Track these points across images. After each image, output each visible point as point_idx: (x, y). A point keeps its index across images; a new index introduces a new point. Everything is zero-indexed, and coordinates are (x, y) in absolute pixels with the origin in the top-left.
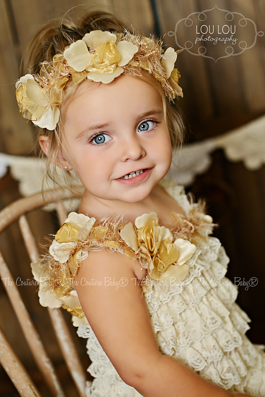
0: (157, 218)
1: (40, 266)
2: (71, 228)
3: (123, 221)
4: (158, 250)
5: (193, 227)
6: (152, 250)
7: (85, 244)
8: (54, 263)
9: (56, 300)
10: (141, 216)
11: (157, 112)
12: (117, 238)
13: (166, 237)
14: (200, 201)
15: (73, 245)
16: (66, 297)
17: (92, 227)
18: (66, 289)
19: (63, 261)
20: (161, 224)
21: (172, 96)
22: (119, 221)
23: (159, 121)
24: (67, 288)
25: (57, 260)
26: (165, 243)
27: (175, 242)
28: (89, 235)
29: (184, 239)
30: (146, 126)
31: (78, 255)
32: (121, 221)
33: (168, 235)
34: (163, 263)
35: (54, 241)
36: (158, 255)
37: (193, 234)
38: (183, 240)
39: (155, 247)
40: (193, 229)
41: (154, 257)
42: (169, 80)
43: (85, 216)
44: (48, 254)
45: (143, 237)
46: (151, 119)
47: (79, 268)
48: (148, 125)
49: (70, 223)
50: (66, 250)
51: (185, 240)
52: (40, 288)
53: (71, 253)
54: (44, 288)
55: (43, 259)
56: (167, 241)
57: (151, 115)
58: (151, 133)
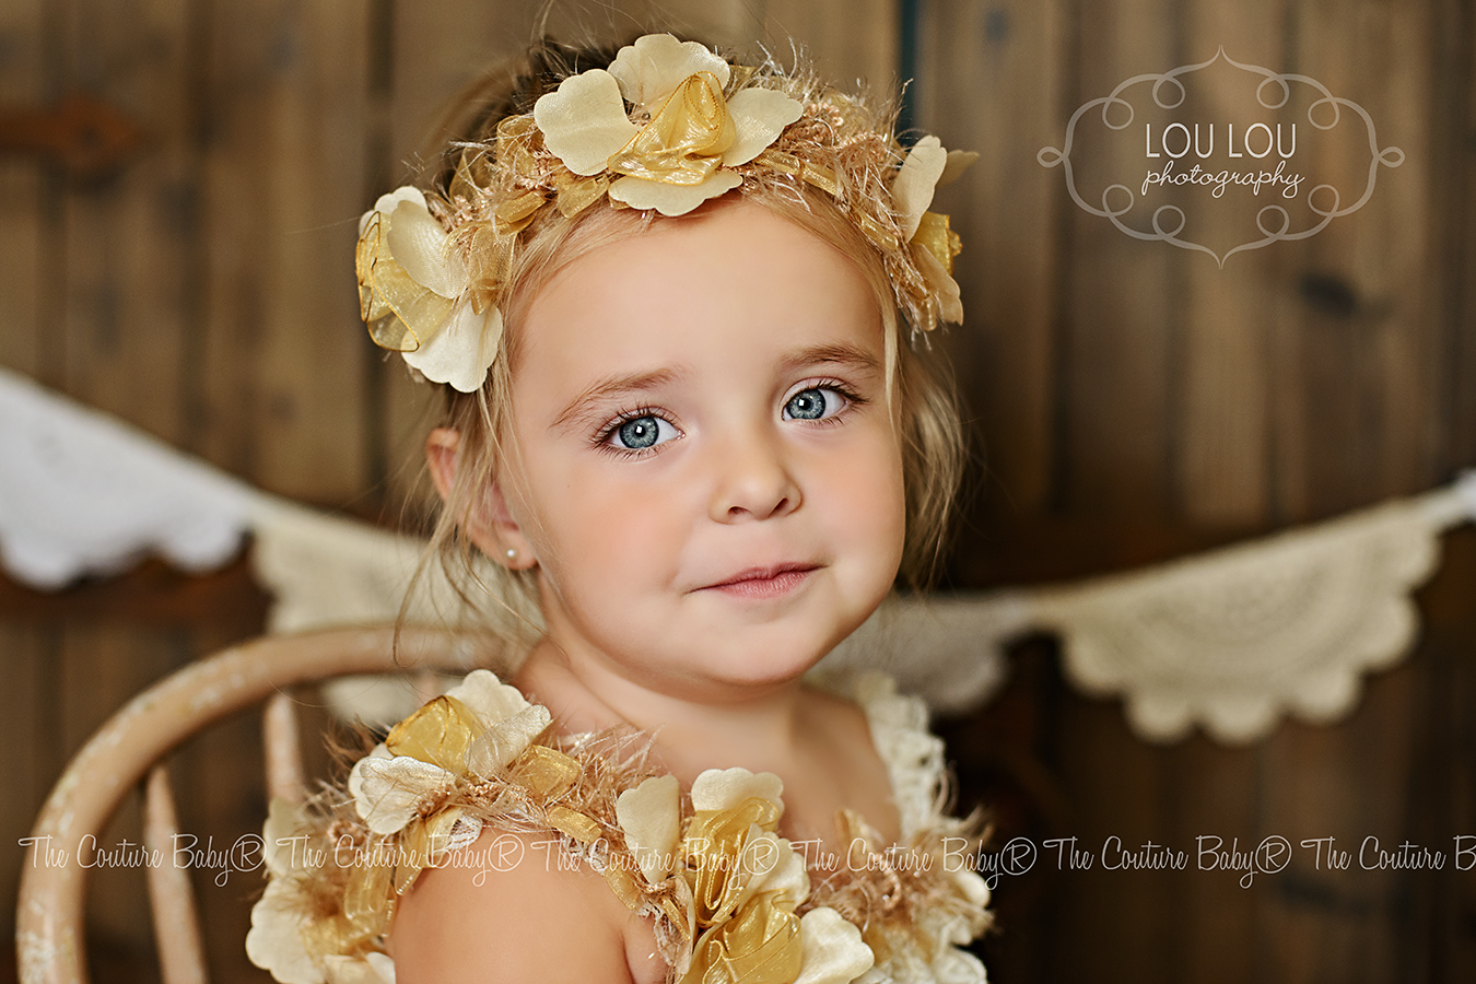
0: (780, 802)
1: (301, 817)
2: (455, 721)
3: (645, 763)
4: (733, 914)
5: (898, 888)
6: (712, 905)
7: (482, 793)
8: (350, 826)
9: (307, 961)
10: (724, 769)
11: (857, 356)
12: (601, 813)
13: (781, 884)
14: (974, 818)
15: (435, 778)
16: (345, 962)
17: (527, 741)
18: (358, 935)
19: (383, 826)
20: (784, 827)
21: (925, 321)
22: (631, 759)
23: (862, 392)
24: (362, 931)
25: (363, 816)
26: (768, 902)
27: (808, 916)
28: (510, 767)
29: (844, 918)
30: (816, 406)
31: (439, 828)
32: (638, 760)
33: (794, 878)
34: (731, 969)
35: (382, 746)
36: (726, 934)
37: (888, 913)
38: (839, 917)
39: (726, 899)
40: (896, 898)
41: (705, 936)
42: (912, 249)
43: (521, 698)
44: (340, 785)
45: (697, 845)
46: (835, 383)
47: (426, 871)
48: (823, 401)
49: (460, 703)
50: (408, 788)
51: (845, 922)
52: (271, 891)
53: (420, 809)
54: (280, 898)
55: (319, 797)
56: (779, 899)
57: (835, 364)
58: (829, 431)
